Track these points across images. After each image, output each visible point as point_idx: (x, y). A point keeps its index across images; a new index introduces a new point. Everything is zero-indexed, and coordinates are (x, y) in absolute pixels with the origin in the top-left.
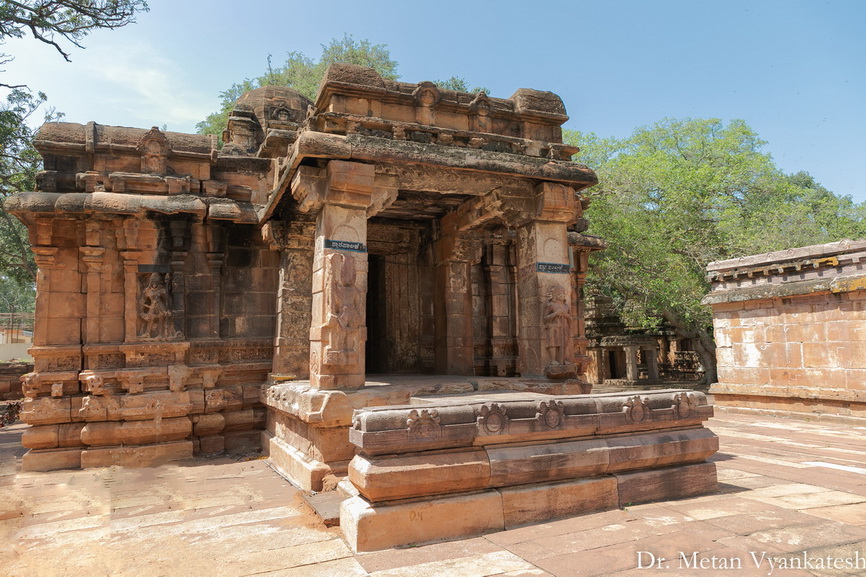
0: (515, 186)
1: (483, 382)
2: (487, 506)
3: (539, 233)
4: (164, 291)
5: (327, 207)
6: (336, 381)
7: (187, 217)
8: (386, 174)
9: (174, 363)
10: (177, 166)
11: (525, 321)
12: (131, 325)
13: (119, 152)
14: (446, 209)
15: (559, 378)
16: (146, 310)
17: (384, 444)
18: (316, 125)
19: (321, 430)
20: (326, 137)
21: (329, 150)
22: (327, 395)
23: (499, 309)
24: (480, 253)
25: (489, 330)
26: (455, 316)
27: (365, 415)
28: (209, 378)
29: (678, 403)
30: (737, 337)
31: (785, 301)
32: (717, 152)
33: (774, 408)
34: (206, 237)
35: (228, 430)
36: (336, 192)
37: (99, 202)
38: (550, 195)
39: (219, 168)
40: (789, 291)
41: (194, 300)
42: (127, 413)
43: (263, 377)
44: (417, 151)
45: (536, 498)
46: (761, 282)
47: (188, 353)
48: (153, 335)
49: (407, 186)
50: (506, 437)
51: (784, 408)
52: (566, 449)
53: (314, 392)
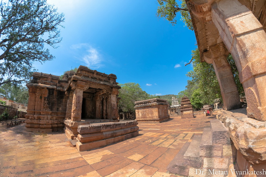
0: (108, 88)
1: (102, 120)
2: (103, 142)
3: (112, 96)
4: (48, 102)
5: (76, 89)
6: (76, 120)
7: (53, 89)
8: (87, 84)
9: (49, 115)
10: (53, 81)
11: (109, 110)
12: (42, 107)
13: (44, 77)
14: (97, 91)
15: (115, 119)
16: (45, 105)
17: (84, 132)
18: (76, 74)
19: (73, 129)
20: (78, 76)
21: (78, 78)
22: (74, 122)
23: (105, 108)
24: (102, 99)
25: (103, 112)
26: (97, 109)
27: (80, 126)
28: (54, 118)
29: (133, 122)
30: (138, 112)
31: (144, 107)
32: (135, 87)
33: (143, 122)
34: (56, 93)
35: (58, 127)
36: (78, 86)
37: (40, 85)
38: (114, 90)
39: (60, 82)
40: (145, 106)
41: (53, 104)
42: (41, 123)
43: (64, 118)
44: (93, 80)
45: (112, 140)
46: (141, 105)
47: (51, 113)
48: (46, 109)
49: (91, 86)
50: (106, 130)
51: (144, 122)
52: (116, 131)
53: (72, 122)
